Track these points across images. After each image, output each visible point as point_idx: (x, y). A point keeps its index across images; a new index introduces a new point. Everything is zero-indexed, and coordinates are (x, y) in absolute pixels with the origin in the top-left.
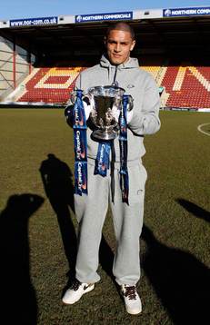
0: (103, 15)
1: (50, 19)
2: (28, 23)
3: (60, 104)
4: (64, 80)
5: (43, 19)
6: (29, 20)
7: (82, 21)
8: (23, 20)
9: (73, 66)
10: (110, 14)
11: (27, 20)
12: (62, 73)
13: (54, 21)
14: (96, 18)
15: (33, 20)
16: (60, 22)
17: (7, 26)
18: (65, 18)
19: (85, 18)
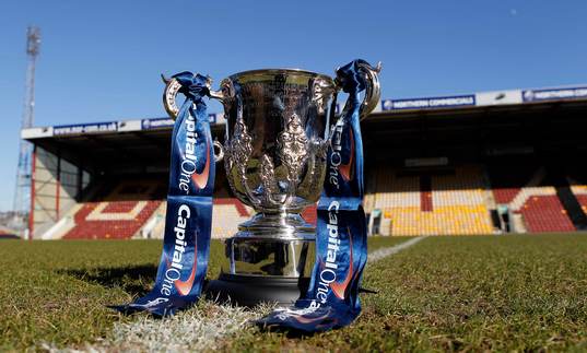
1: (107, 124)
2: (78, 130)
5: (99, 125)
6: (80, 126)
7: (150, 127)
8: (71, 126)
11: (76, 126)
13: (112, 128)
15: (84, 126)
16: (120, 130)
17: (49, 134)
18: (127, 123)
19: (154, 124)
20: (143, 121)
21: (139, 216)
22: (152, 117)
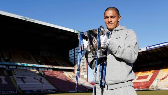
0: (160, 44)
3: (145, 89)
4: (146, 77)
9: (150, 70)
10: (163, 43)
12: (145, 74)
14: (156, 46)
18: (141, 49)
19: (151, 48)
20: (147, 47)
21: (150, 80)
22: (150, 46)
